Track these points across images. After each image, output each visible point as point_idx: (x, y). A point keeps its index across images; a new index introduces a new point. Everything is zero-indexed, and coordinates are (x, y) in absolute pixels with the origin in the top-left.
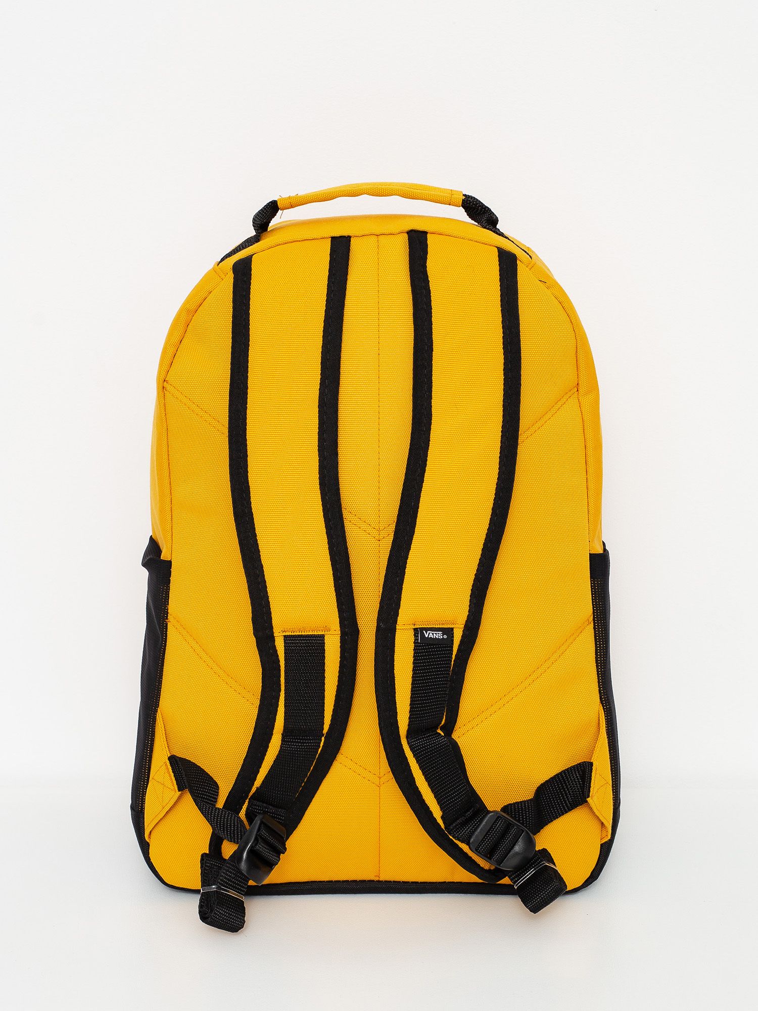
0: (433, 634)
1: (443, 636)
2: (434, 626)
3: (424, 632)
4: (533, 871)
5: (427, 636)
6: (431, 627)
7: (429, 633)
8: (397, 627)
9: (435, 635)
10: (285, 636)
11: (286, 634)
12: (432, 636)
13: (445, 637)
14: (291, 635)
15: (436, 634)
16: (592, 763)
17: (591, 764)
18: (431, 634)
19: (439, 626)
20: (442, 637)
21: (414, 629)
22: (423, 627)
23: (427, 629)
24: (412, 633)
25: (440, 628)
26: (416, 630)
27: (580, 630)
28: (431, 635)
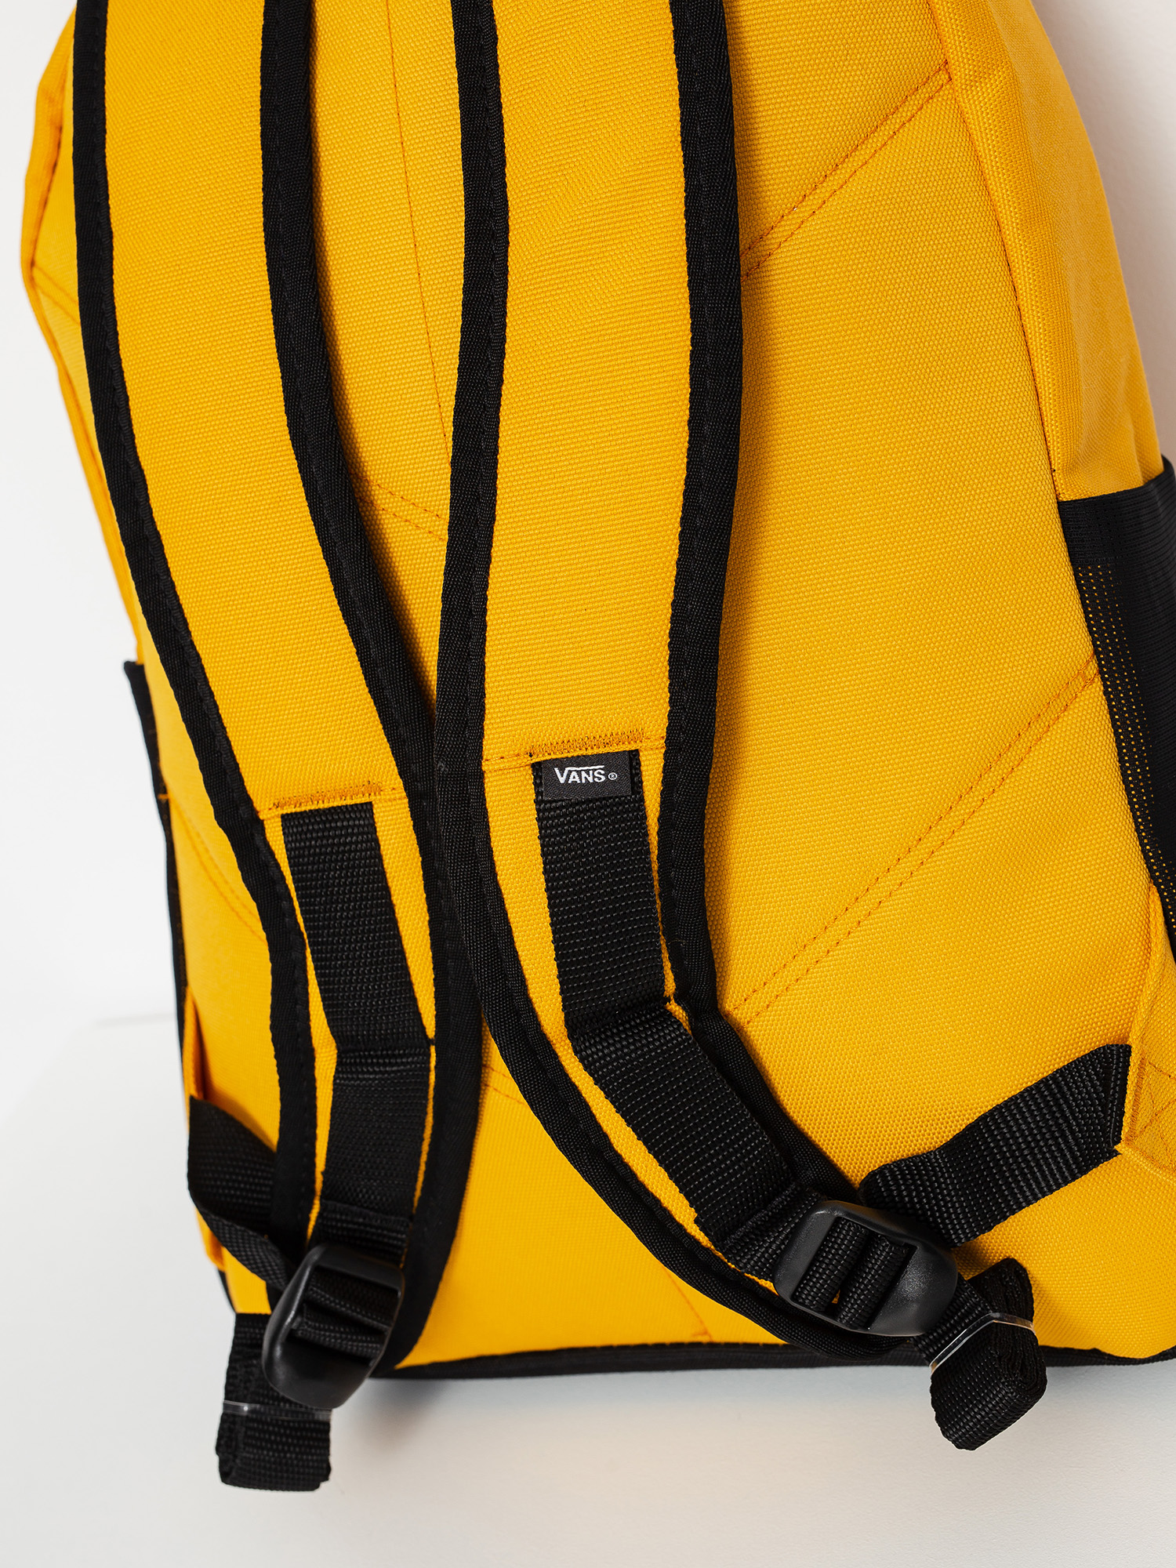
0: (579, 773)
1: (606, 775)
2: (584, 752)
3: (556, 769)
4: (963, 1337)
5: (562, 780)
6: (575, 754)
7: (570, 772)
8: (485, 767)
9: (584, 774)
10: (283, 816)
11: (285, 812)
12: (577, 779)
13: (613, 776)
14: (296, 813)
15: (587, 772)
16: (1130, 1047)
17: (1126, 1050)
18: (574, 774)
19: (596, 751)
20: (603, 778)
21: (533, 766)
22: (554, 757)
23: (562, 763)
24: (528, 777)
25: (598, 755)
26: (537, 768)
27: (1059, 702)
28: (574, 778)
